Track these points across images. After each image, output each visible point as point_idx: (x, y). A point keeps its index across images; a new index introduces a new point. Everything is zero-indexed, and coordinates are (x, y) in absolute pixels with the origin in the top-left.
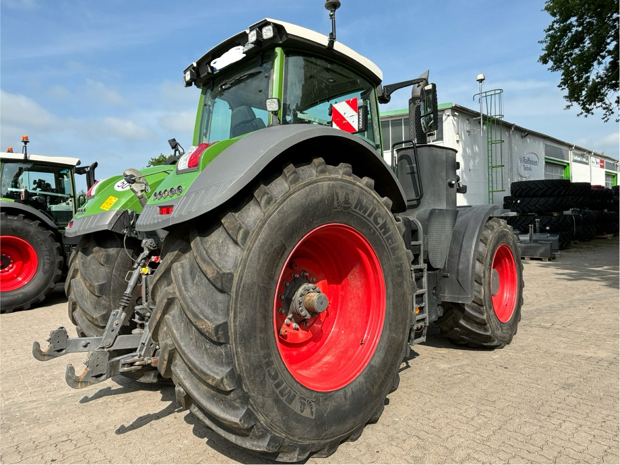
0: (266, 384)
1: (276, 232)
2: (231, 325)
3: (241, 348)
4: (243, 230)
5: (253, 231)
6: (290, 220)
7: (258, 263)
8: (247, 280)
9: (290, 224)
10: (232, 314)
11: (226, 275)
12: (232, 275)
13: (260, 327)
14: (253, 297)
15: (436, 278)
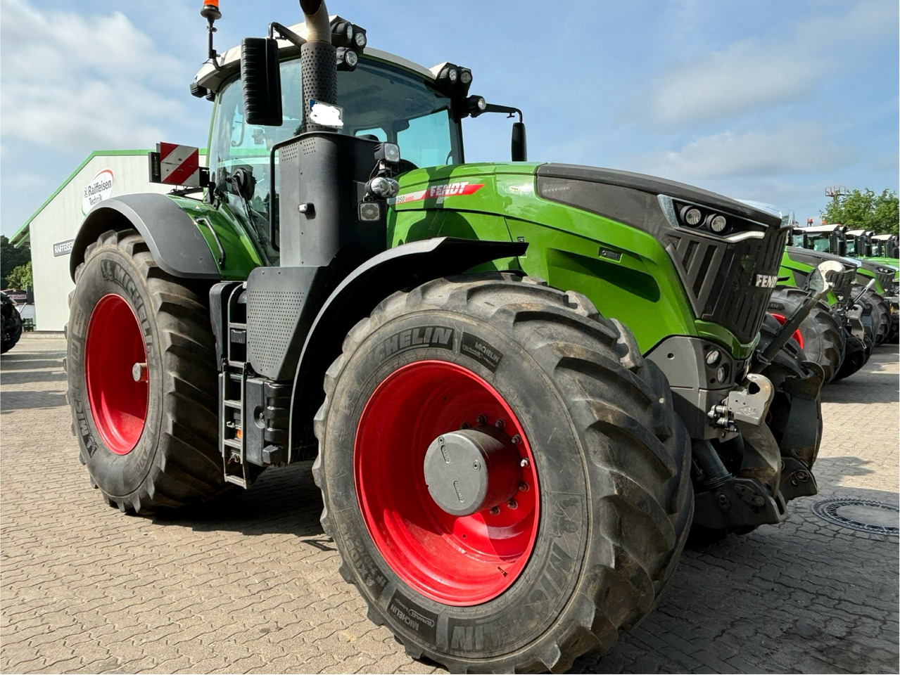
15: (261, 393)
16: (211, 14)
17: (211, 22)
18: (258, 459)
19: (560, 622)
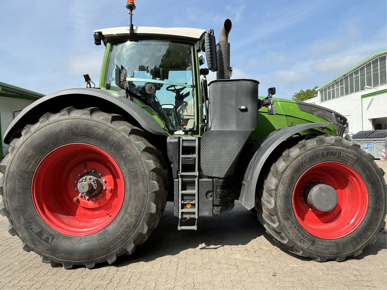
0: (20, 219)
1: (28, 148)
2: (4, 188)
3: (8, 200)
4: (12, 146)
5: (17, 147)
6: (37, 142)
7: (17, 162)
8: (11, 170)
9: (37, 144)
10: (5, 184)
11: (2, 166)
12: (5, 167)
13: (18, 192)
14: (14, 178)
15: (212, 184)
16: (131, 7)
17: (131, 10)
18: (210, 214)
19: (376, 230)
